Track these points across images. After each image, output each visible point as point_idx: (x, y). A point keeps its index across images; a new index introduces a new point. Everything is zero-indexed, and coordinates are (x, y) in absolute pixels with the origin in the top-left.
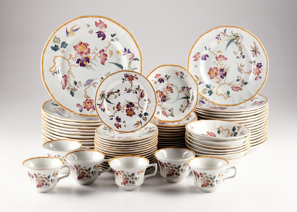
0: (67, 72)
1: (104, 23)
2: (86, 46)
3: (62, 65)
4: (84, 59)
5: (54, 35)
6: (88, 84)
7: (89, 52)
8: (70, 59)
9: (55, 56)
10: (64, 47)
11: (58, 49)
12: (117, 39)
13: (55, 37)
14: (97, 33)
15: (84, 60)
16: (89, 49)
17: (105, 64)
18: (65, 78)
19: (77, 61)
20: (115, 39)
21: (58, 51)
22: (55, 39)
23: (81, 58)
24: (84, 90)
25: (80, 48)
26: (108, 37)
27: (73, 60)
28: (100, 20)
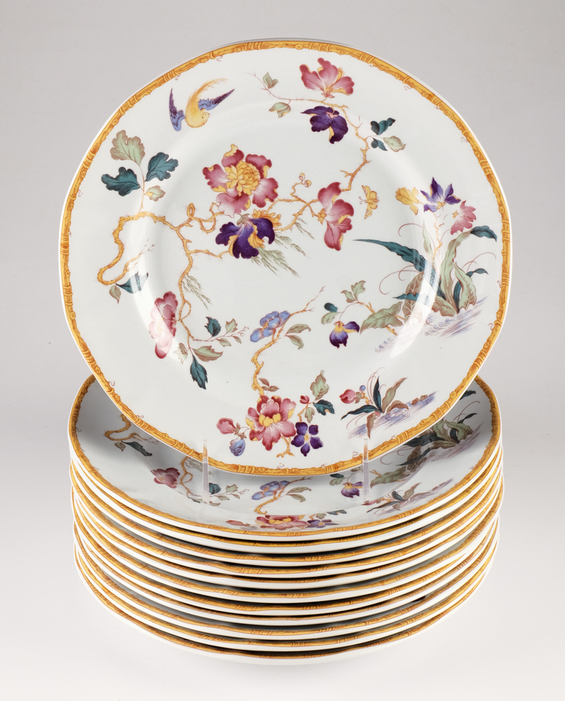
0: (177, 279)
1: (342, 72)
2: (260, 169)
3: (155, 248)
4: (250, 224)
5: (117, 129)
6: (266, 332)
7: (272, 195)
8: (188, 223)
9: (123, 215)
10: (161, 175)
12: (398, 140)
13: (118, 134)
14: (308, 112)
15: (251, 231)
16: (274, 183)
17: (343, 245)
18: (167, 307)
19: (217, 232)
20: (392, 141)
21: (133, 192)
22: (121, 142)
23: (235, 220)
24: (251, 357)
25: (232, 177)
26: (359, 131)
27: (203, 228)
28: (321, 61)
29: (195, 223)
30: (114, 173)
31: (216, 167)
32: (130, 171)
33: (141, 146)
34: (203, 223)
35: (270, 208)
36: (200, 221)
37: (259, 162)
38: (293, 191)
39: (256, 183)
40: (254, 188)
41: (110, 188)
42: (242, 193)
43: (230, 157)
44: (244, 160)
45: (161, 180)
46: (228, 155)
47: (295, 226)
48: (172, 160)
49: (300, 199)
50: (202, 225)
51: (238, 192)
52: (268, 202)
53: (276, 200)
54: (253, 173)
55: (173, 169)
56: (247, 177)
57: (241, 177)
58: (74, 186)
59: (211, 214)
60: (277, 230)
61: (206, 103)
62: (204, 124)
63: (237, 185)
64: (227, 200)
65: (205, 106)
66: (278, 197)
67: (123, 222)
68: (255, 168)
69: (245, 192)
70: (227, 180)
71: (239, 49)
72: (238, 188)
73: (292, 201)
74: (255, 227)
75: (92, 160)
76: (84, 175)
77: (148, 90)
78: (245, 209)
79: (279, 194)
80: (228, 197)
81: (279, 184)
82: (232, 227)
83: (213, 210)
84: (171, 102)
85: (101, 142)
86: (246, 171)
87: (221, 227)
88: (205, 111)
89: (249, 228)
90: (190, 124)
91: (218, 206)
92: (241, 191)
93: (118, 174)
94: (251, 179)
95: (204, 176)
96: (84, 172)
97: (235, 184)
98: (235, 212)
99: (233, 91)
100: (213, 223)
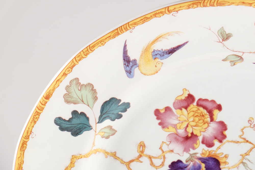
2: (210, 113)
4: (198, 162)
5: (71, 77)
7: (221, 137)
8: (138, 159)
9: (75, 153)
11: (88, 127)
16: (223, 126)
23: (184, 158)
27: (152, 164)
29: (145, 160)
30: (67, 116)
31: (167, 109)
32: (83, 114)
33: (94, 91)
34: (153, 160)
35: (219, 148)
36: (150, 158)
37: (209, 105)
38: (241, 133)
39: (206, 125)
40: (204, 130)
41: (62, 129)
42: (192, 133)
43: (182, 101)
44: (195, 104)
45: (113, 120)
46: (180, 98)
47: (241, 165)
48: (124, 104)
49: (247, 141)
50: (151, 161)
51: (188, 132)
52: (216, 143)
53: (224, 141)
54: (203, 116)
55: (125, 110)
56: (197, 119)
57: (191, 119)
58: (27, 129)
59: (161, 152)
60: (224, 168)
61: (159, 53)
62: (157, 72)
63: (187, 126)
64: (177, 140)
65: (158, 56)
66: (227, 139)
67: (75, 160)
68: (205, 111)
69: (195, 133)
70: (178, 122)
71: (195, 6)
72: (188, 129)
73: (240, 143)
74: (203, 165)
75: (45, 105)
76: (37, 118)
77: (102, 42)
78: (194, 148)
79: (227, 136)
80: (178, 137)
81: (228, 127)
82: (180, 165)
83: (163, 148)
84: (125, 52)
85: (54, 89)
86: (196, 114)
87: (170, 163)
88: (157, 60)
89: (197, 165)
90: (143, 72)
91: (168, 145)
92: (191, 132)
93: (71, 116)
94: (201, 121)
95: (155, 117)
96: (37, 116)
97: (185, 126)
98: (184, 151)
99: (187, 42)
100: (162, 160)
